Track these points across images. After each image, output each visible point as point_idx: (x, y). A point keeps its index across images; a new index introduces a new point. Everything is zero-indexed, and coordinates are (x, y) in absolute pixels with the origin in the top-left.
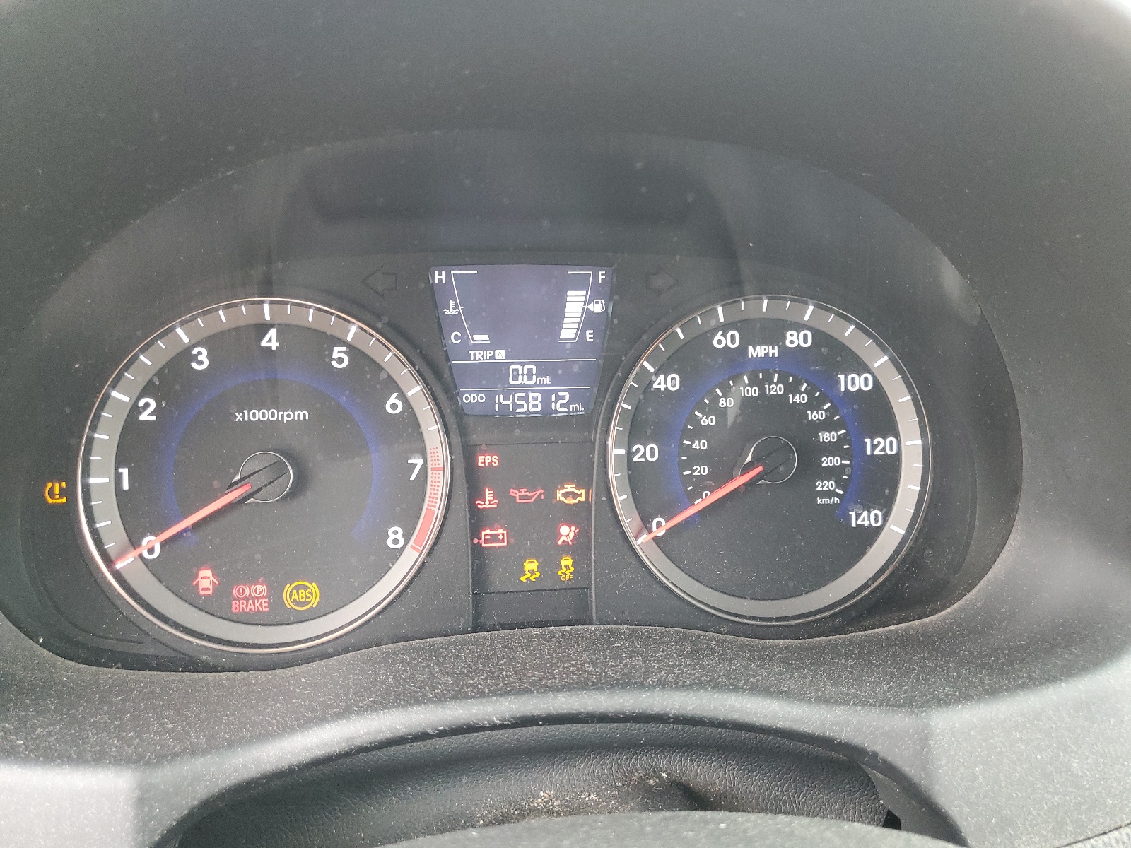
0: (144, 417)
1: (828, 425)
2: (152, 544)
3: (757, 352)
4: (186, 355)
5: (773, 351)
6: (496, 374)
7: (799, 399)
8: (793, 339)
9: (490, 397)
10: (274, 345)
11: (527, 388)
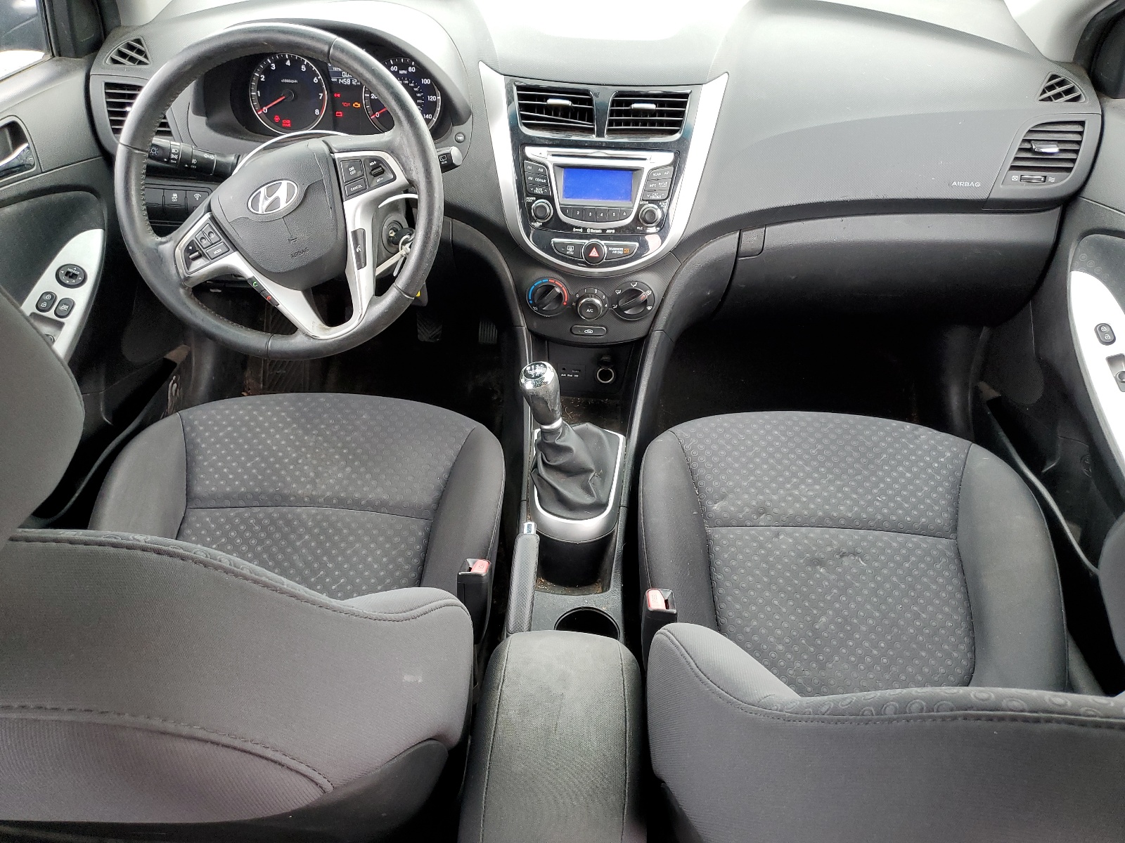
0: (262, 80)
1: (419, 92)
2: (265, 109)
3: (401, 72)
4: (270, 66)
5: (406, 72)
6: (339, 74)
7: (412, 85)
8: (410, 69)
9: (338, 79)
10: (289, 64)
11: (347, 78)
